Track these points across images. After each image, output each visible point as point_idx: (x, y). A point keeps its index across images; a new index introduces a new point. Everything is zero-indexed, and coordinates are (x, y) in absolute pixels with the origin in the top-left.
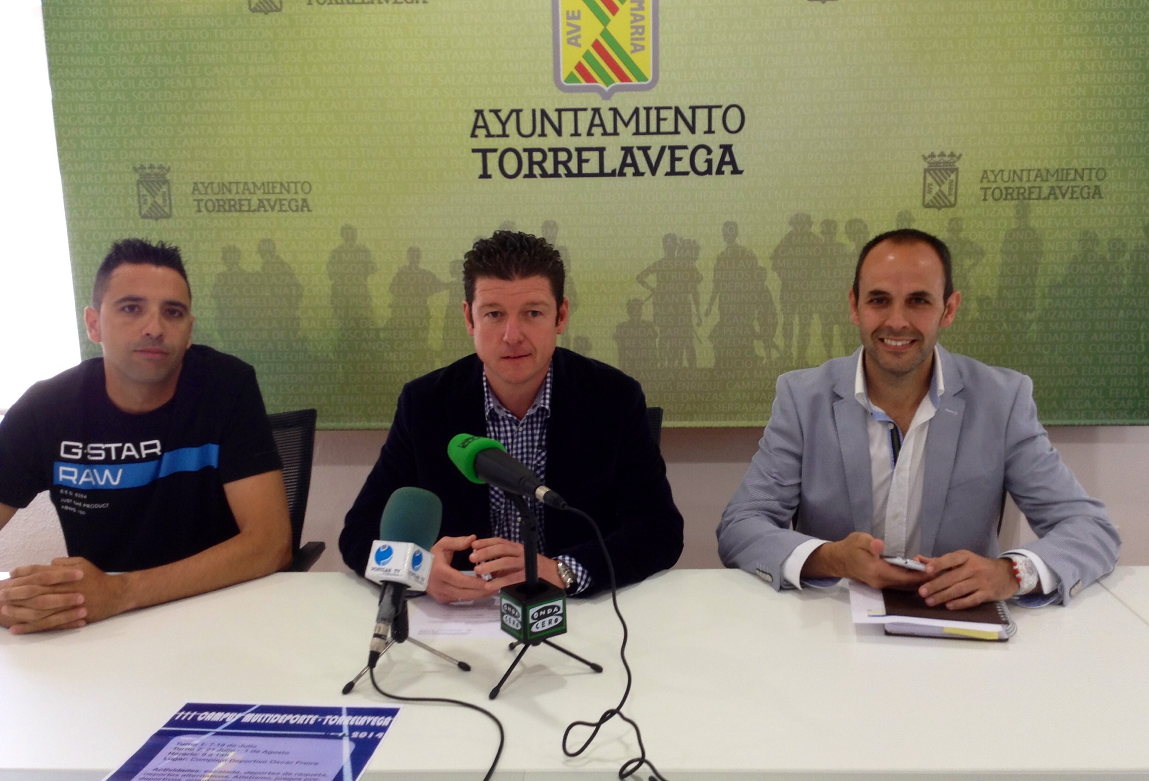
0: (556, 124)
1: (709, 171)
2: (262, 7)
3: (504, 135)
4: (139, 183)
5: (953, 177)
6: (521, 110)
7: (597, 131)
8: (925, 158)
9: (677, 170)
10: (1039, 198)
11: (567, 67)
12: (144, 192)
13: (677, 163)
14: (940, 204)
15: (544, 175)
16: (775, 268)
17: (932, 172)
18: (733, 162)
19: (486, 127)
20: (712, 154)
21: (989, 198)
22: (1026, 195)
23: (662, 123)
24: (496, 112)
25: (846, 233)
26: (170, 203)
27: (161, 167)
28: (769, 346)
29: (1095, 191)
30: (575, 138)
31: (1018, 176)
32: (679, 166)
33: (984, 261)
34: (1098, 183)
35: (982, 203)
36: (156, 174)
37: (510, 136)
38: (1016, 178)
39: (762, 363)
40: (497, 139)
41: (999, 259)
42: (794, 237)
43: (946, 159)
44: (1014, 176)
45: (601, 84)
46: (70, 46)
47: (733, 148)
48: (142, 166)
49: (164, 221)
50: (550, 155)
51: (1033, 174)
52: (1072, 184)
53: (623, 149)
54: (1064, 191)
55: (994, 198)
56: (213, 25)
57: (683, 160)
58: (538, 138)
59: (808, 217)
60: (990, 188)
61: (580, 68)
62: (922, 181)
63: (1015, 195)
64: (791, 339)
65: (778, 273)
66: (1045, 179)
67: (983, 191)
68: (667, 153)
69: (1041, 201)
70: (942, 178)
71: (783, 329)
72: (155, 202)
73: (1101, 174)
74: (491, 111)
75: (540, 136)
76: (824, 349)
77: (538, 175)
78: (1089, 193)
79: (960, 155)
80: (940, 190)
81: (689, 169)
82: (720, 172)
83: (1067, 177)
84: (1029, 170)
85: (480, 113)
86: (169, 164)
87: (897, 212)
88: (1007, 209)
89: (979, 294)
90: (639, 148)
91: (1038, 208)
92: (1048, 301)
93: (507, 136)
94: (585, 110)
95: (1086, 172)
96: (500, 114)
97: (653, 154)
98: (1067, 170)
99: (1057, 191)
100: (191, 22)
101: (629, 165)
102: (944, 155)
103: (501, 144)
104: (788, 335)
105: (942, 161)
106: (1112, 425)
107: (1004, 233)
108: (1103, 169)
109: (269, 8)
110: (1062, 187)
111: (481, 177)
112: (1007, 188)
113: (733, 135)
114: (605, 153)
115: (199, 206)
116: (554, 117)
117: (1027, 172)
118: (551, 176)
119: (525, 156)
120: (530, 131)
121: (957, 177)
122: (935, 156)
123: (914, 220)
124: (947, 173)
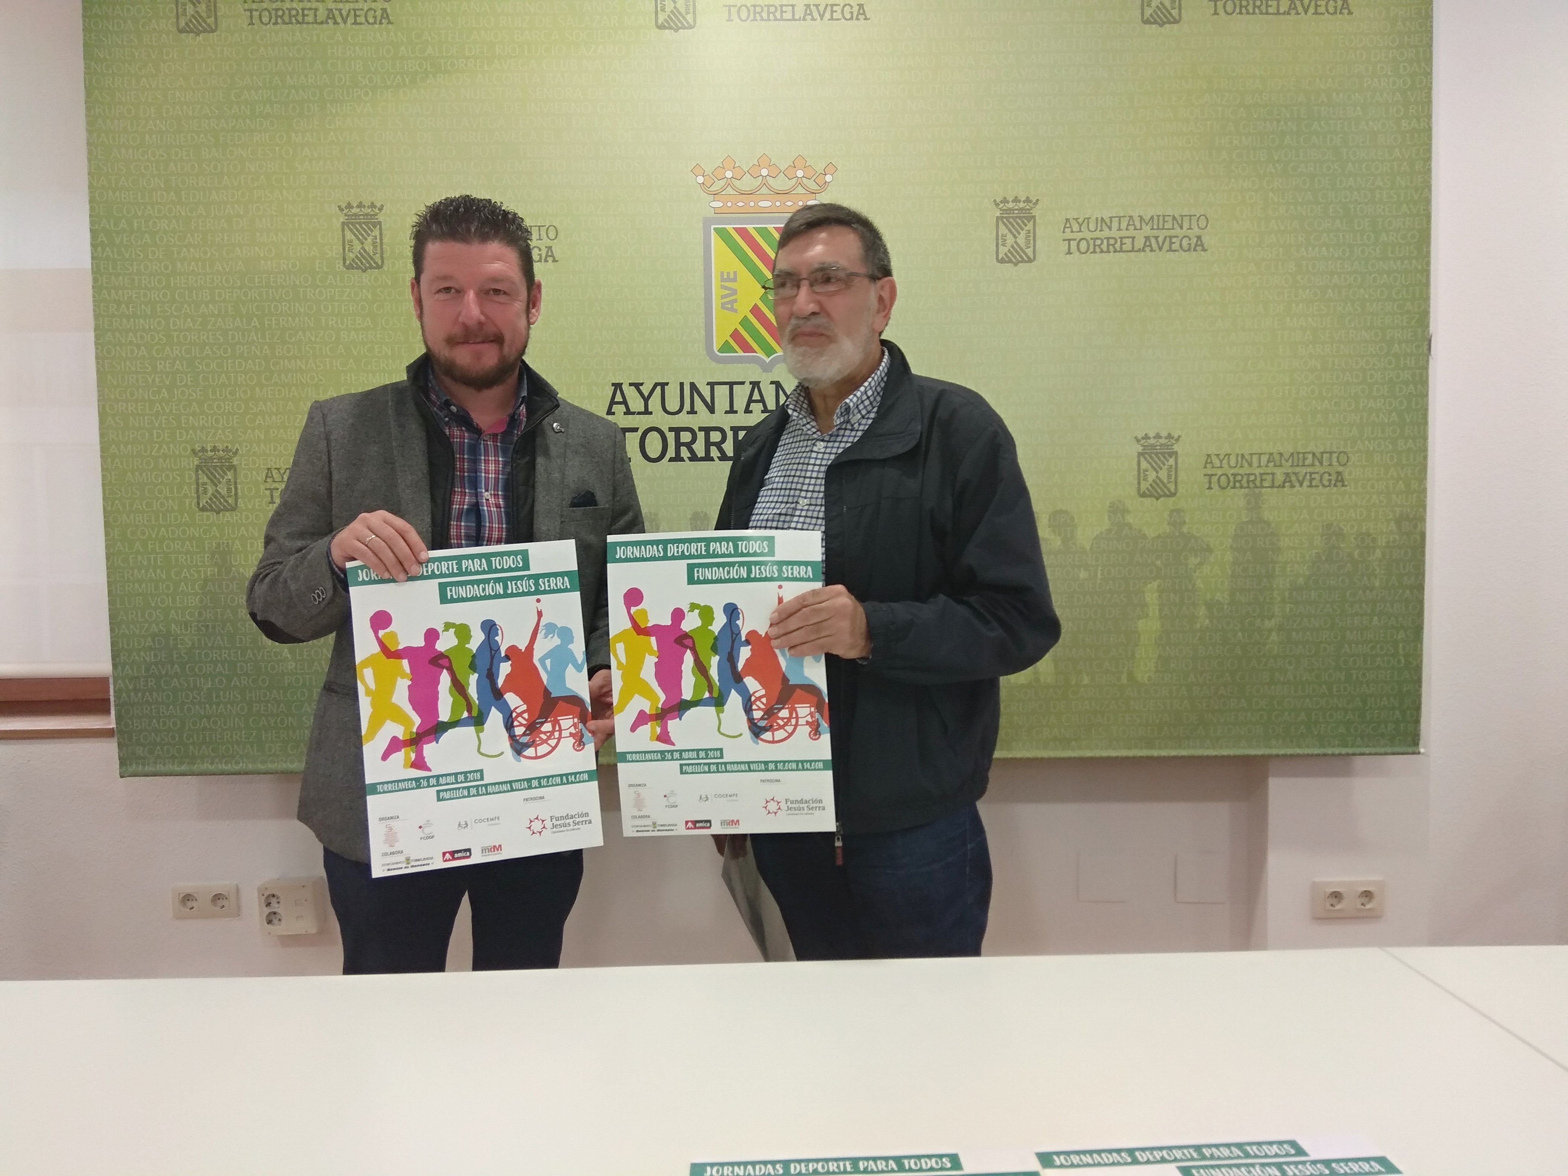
0: (708, 400)
2: (359, 263)
3: (647, 412)
4: (198, 467)
5: (1172, 461)
6: (667, 384)
7: (757, 407)
8: (1138, 441)
10: (1272, 487)
11: (720, 336)
12: (204, 479)
14: (1156, 491)
15: (694, 458)
17: (1146, 456)
19: (625, 402)
21: (1215, 485)
22: (1258, 483)
24: (637, 386)
25: (1050, 526)
26: (236, 494)
27: (226, 450)
29: (1337, 478)
30: (731, 416)
31: (1247, 461)
33: (1212, 559)
34: (1341, 469)
35: (1207, 491)
36: (220, 458)
37: (654, 413)
38: (1245, 464)
40: (638, 417)
41: (1229, 557)
43: (1163, 441)
44: (1242, 461)
45: (761, 354)
46: (123, 306)
48: (203, 447)
49: (227, 514)
50: (701, 435)
51: (1264, 459)
52: (1309, 470)
54: (1301, 479)
55: (1220, 486)
56: (298, 283)
58: (687, 416)
60: (1216, 475)
61: (736, 335)
62: (1136, 466)
63: (1245, 485)
66: (1278, 463)
67: (1208, 478)
69: (1275, 489)
70: (1160, 463)
72: (217, 491)
73: (1343, 459)
74: (631, 384)
75: (688, 413)
77: (685, 458)
78: (1330, 480)
79: (1179, 437)
80: (1157, 477)
83: (1304, 463)
84: (1261, 454)
85: (618, 386)
86: (237, 446)
87: (1108, 501)
88: (1236, 499)
89: (1209, 596)
91: (1271, 498)
92: (1288, 605)
93: (651, 413)
94: (743, 383)
95: (1325, 455)
96: (641, 387)
98: (1304, 453)
99: (1293, 478)
100: (272, 279)
102: (1160, 437)
103: (643, 422)
105: (1157, 444)
106: (1370, 754)
107: (1234, 528)
108: (1345, 453)
109: (367, 265)
110: (1298, 473)
112: (1234, 475)
115: (272, 496)
116: (706, 392)
117: (1257, 456)
118: (702, 459)
119: (671, 437)
120: (676, 408)
121: (1176, 463)
122: (1149, 438)
123: (1128, 512)
124: (1165, 457)
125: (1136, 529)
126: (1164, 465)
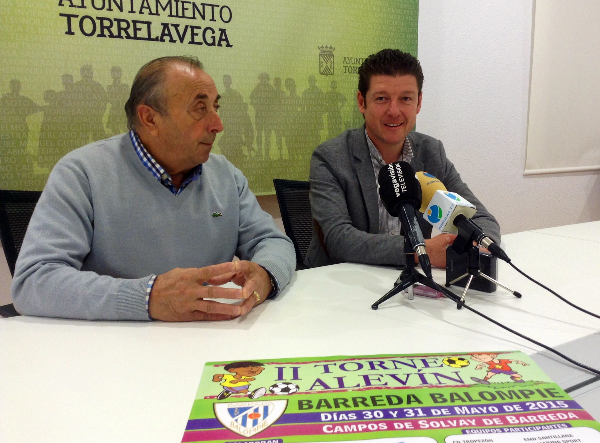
0: (119, 3)
1: (213, 44)
3: (83, 6)
5: (332, 59)
7: (146, 11)
8: (319, 48)
9: (195, 41)
13: (195, 37)
14: (327, 72)
15: (111, 36)
16: (252, 104)
17: (322, 56)
18: (226, 40)
20: (215, 33)
21: (347, 71)
23: (185, 11)
25: (285, 86)
28: (250, 149)
30: (132, 13)
31: (358, 61)
32: (197, 39)
33: (347, 104)
35: (344, 73)
37: (87, 8)
38: (357, 63)
39: (246, 158)
40: (77, 8)
41: (352, 103)
42: (261, 86)
43: (329, 49)
47: (226, 31)
50: (115, 23)
53: (162, 24)
55: (349, 72)
57: (198, 35)
58: (107, 11)
59: (268, 75)
60: (347, 67)
62: (319, 61)
64: (261, 145)
65: (254, 106)
67: (344, 67)
68: (189, 30)
70: (327, 59)
71: (257, 139)
75: (108, 10)
76: (278, 150)
77: (107, 35)
79: (334, 48)
80: (327, 66)
81: (202, 41)
82: (220, 45)
87: (308, 75)
88: (355, 78)
90: (172, 25)
97: (181, 30)
101: (166, 35)
102: (328, 48)
103: (81, 12)
104: (259, 143)
105: (327, 50)
107: (354, 90)
111: (67, 33)
112: (354, 67)
113: (226, 24)
114: (151, 25)
118: (116, 37)
119: (98, 22)
120: (100, 6)
121: (334, 60)
122: (323, 48)
123: (316, 81)
124: (329, 57)
125: (319, 89)
126: (329, 60)
